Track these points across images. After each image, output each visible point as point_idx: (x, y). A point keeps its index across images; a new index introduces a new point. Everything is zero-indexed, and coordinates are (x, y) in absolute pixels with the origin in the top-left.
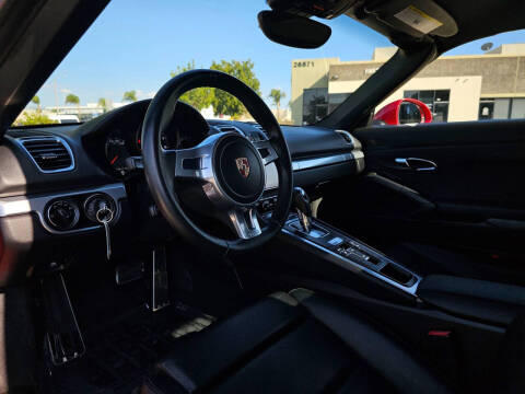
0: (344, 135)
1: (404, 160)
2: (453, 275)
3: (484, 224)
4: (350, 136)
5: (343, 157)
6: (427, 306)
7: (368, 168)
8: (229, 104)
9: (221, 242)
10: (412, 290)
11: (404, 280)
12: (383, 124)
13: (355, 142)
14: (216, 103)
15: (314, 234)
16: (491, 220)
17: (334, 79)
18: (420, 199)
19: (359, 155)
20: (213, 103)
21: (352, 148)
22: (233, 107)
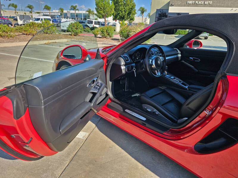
0: (177, 50)
1: (192, 58)
2: (195, 85)
3: (209, 76)
4: (178, 50)
5: (175, 56)
6: (189, 90)
7: (181, 60)
8: (120, 15)
9: (155, 75)
10: (187, 87)
11: (185, 85)
12: (188, 47)
13: (179, 52)
14: (115, 14)
15: (167, 76)
16: (211, 75)
17: (172, 5)
18: (194, 69)
19: (180, 55)
20: (113, 14)
21: (178, 54)
22: (122, 16)
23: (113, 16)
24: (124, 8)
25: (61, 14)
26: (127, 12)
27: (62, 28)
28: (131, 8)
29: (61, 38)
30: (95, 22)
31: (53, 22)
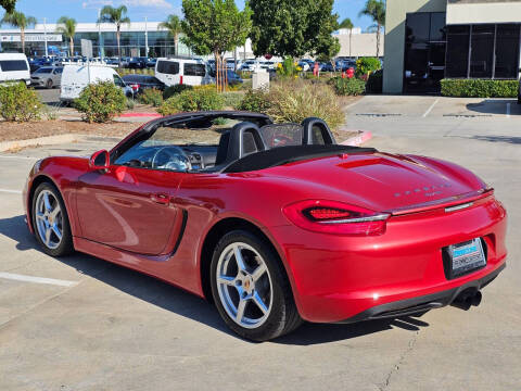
8: (279, 37)
20: (252, 36)
22: (286, 42)
23: (253, 42)
24: (293, 15)
25: (66, 40)
26: (304, 27)
27: (65, 95)
28: (318, 14)
29: (56, 132)
30: (186, 66)
31: (32, 72)
